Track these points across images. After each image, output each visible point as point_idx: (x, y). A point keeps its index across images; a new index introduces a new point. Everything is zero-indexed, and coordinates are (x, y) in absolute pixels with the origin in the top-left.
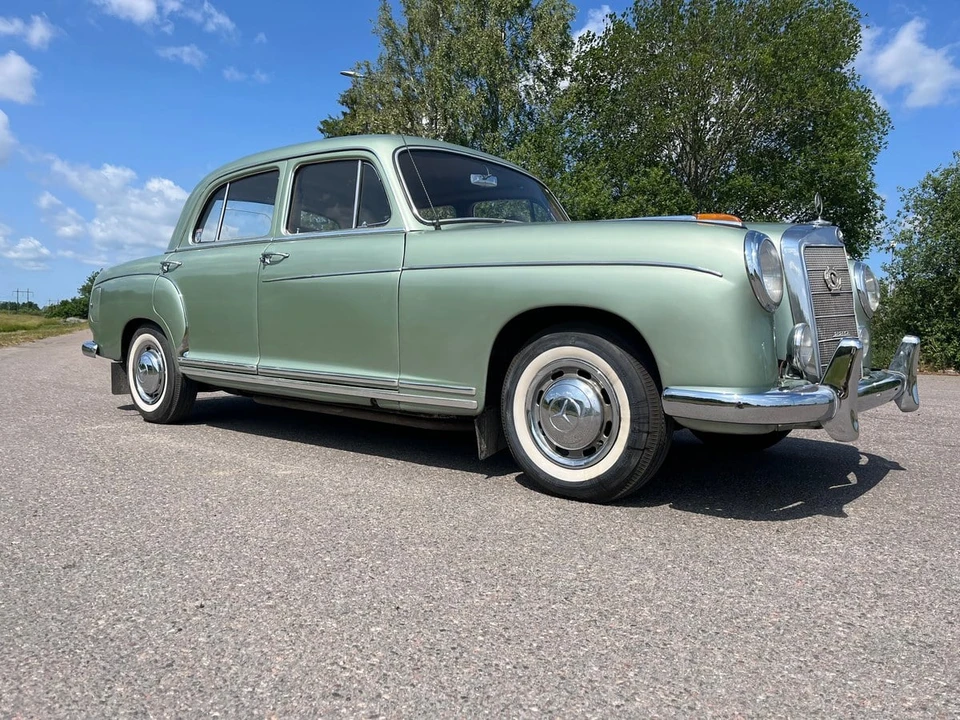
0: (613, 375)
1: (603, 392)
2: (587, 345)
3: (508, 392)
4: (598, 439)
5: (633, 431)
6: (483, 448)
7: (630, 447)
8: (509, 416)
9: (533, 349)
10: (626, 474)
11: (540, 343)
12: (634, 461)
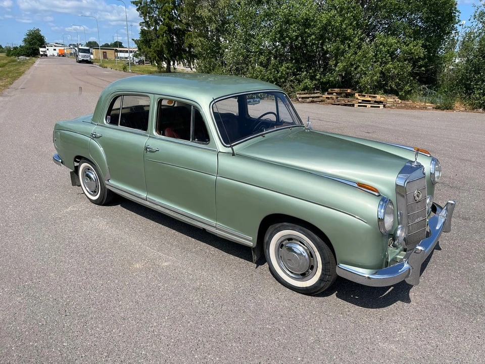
0: (315, 249)
1: (310, 252)
2: (304, 233)
3: (267, 242)
4: (307, 271)
5: (322, 274)
6: (255, 258)
7: (321, 280)
8: (267, 251)
9: (280, 227)
10: (319, 289)
11: (283, 226)
12: (322, 285)
